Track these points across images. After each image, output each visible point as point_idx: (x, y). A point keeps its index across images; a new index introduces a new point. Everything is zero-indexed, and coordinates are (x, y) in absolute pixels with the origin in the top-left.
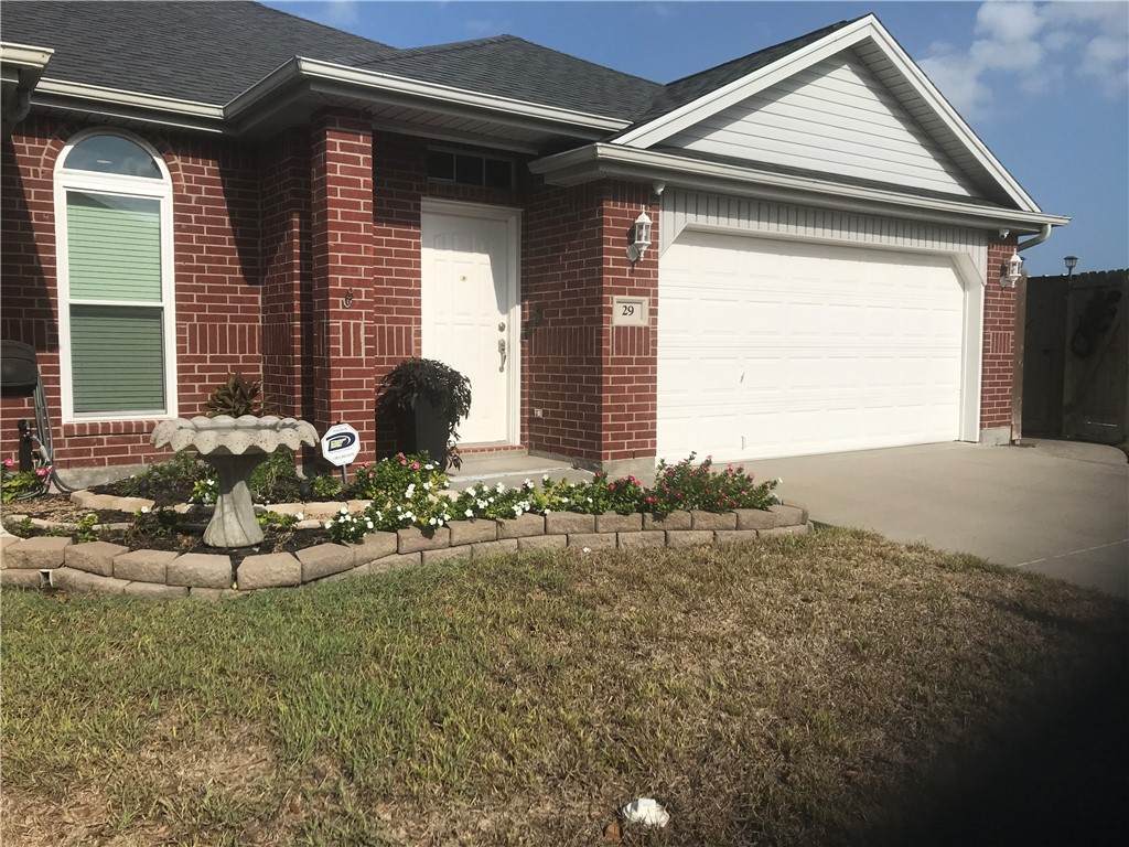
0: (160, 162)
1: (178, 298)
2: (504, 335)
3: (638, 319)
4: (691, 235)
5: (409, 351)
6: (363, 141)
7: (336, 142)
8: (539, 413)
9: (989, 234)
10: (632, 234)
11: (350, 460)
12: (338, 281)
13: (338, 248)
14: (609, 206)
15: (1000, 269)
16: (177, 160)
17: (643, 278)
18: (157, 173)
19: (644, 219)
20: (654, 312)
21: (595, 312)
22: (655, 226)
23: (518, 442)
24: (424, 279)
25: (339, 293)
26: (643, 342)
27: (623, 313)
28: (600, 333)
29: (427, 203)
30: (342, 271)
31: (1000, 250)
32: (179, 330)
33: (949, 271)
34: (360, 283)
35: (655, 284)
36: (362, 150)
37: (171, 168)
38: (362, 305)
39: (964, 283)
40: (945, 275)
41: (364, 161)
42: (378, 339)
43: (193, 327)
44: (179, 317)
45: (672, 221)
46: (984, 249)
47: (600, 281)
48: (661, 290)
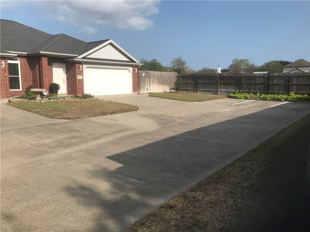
0: (18, 58)
1: (21, 75)
2: (64, 80)
3: (81, 78)
4: (88, 67)
5: (52, 82)
6: (46, 58)
7: (43, 59)
8: (69, 90)
9: (132, 66)
10: (80, 68)
11: (46, 94)
12: (44, 74)
13: (44, 71)
14: (77, 65)
15: (134, 70)
16: (20, 58)
17: (81, 73)
18: (18, 60)
19: (81, 66)
20: (83, 77)
21: (75, 77)
22: (82, 67)
23: (66, 93)
24: (53, 73)
25: (44, 76)
26: (82, 81)
27: (79, 77)
28: (76, 80)
29: (53, 64)
30: (44, 73)
31: (134, 68)
32: (22, 79)
33: (128, 71)
34: (47, 74)
35: (83, 74)
36: (46, 59)
37: (20, 60)
38: (47, 77)
39: (130, 72)
40: (127, 71)
41: (46, 61)
42: (49, 81)
43: (23, 79)
44: (21, 78)
45: (85, 66)
46: (132, 68)
47: (76, 74)
48: (84, 74)
